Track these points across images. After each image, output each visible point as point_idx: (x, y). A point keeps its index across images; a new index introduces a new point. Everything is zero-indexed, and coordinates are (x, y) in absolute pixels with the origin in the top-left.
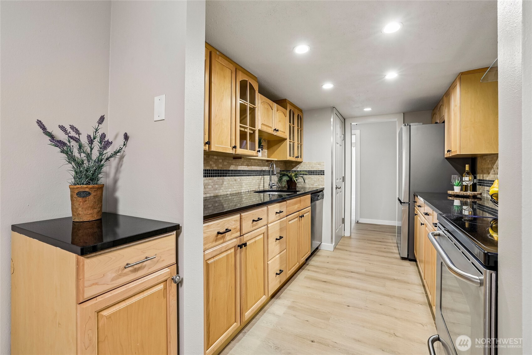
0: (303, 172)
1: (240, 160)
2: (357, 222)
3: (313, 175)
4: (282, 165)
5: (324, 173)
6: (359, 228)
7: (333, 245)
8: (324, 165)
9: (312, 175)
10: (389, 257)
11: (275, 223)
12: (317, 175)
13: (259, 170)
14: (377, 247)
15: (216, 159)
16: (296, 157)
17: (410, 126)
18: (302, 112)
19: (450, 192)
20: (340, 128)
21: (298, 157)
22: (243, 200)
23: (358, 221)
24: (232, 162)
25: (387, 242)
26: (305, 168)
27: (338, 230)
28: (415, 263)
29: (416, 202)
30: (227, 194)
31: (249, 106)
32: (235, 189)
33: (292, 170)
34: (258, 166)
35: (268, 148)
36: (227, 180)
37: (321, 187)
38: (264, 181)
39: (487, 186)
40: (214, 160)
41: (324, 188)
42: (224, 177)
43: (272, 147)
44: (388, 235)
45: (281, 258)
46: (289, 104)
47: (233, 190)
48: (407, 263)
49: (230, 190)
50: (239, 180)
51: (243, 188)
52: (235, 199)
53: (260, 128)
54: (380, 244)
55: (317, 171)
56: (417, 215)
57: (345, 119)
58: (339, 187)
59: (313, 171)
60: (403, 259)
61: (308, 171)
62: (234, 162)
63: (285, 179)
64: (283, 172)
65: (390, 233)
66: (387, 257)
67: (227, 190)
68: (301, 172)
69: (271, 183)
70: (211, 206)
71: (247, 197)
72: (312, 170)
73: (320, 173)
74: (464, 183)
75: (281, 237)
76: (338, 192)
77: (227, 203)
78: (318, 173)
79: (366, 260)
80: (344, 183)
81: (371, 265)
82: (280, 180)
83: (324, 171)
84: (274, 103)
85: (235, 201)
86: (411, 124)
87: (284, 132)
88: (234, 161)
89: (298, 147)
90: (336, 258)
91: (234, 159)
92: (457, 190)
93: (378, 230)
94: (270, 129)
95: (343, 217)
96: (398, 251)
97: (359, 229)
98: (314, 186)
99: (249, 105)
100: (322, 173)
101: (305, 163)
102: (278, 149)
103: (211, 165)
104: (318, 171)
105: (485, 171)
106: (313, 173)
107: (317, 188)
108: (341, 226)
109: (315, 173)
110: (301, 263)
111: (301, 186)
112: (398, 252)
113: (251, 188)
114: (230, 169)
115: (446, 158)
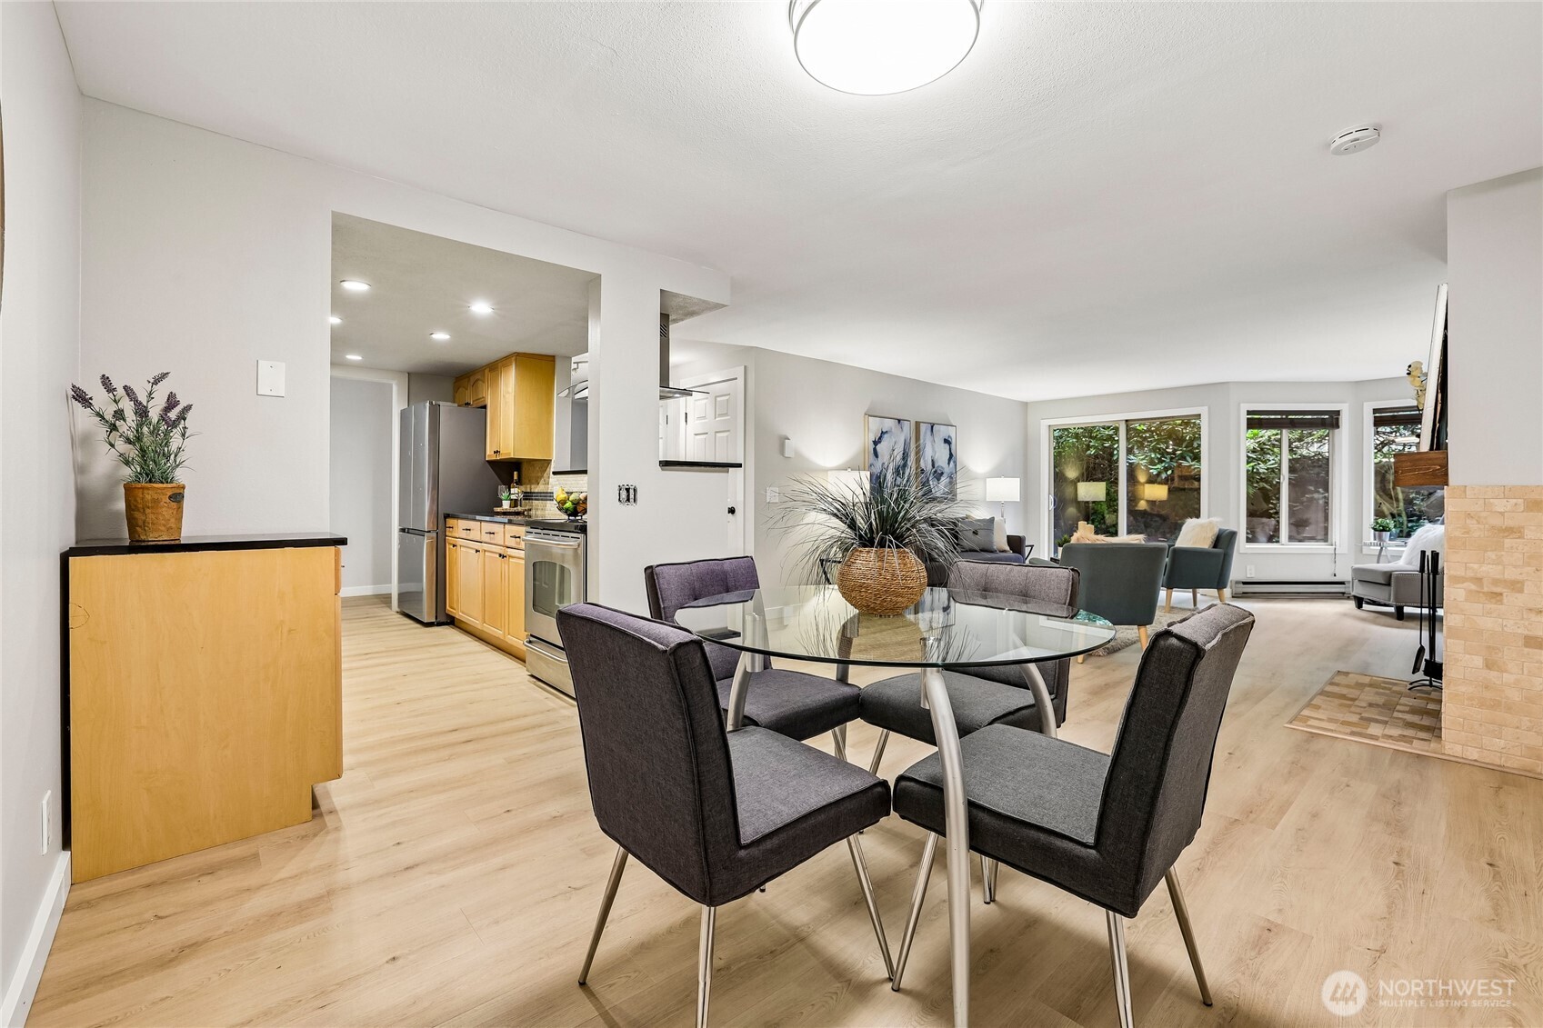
17: (439, 406)
19: (499, 509)
39: (536, 500)
74: (513, 497)
92: (506, 505)
105: (533, 481)
115: (488, 461)
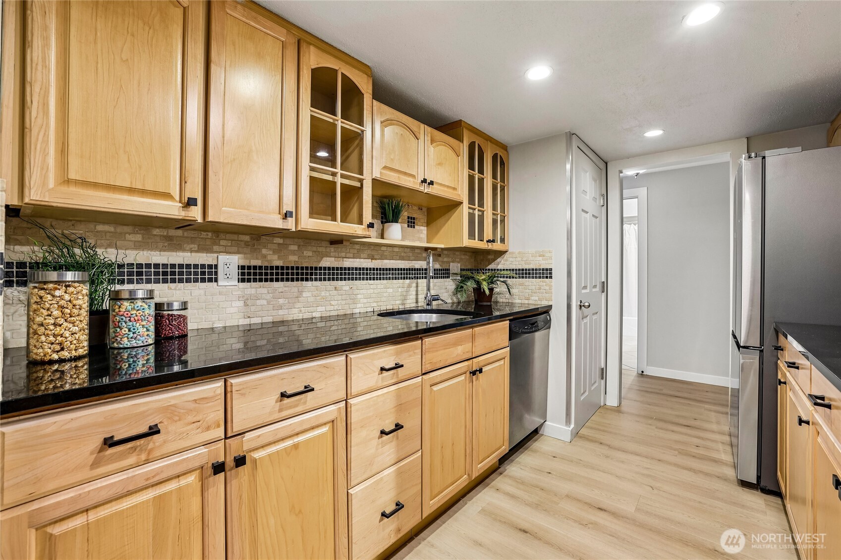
0: (505, 272)
1: (340, 245)
2: (642, 374)
3: (529, 278)
4: (467, 257)
5: (551, 273)
6: (644, 389)
7: (570, 429)
8: (551, 258)
9: (526, 278)
10: (707, 474)
11: (385, 390)
12: (536, 278)
13: (403, 267)
14: (677, 442)
15: (279, 244)
16: (487, 241)
17: (764, 158)
18: (506, 150)
20: (595, 181)
21: (493, 241)
22: (359, 329)
23: (643, 372)
24: (328, 250)
25: (706, 430)
26: (514, 263)
27: (587, 393)
28: (779, 500)
29: (782, 350)
30: (312, 318)
31: (339, 125)
32: (336, 308)
33: (487, 268)
34: (402, 258)
35: (428, 224)
36: (310, 288)
37: (545, 303)
38: (417, 291)
40: (275, 247)
41: (551, 306)
42: (304, 282)
43: (436, 220)
44: (710, 410)
45: (400, 473)
46: (466, 128)
47: (329, 308)
48: (755, 499)
49: (320, 309)
50: (347, 288)
51: (359, 305)
52: (333, 328)
53: (377, 174)
54: (686, 434)
55: (536, 270)
56: (785, 383)
57: (606, 163)
58: (587, 304)
59: (529, 270)
60: (744, 484)
61: (519, 270)
62: (333, 251)
63: (471, 285)
64: (464, 273)
65: (715, 404)
66: (701, 472)
67: (311, 309)
68: (502, 272)
69: (429, 295)
70: (264, 342)
71: (371, 323)
72: (527, 267)
73: (543, 274)
75: (398, 427)
76: (585, 315)
77: (311, 336)
78: (540, 273)
79: (643, 475)
80: (604, 295)
81: (655, 491)
82: (459, 289)
83: (551, 269)
84: (422, 126)
85: (336, 332)
86: (767, 153)
87: (454, 189)
88: (332, 249)
89: (495, 222)
90: (572, 461)
91: (331, 245)
93: (686, 395)
94: (411, 179)
95: (603, 366)
96: (731, 457)
97: (642, 391)
98: (530, 302)
99: (342, 122)
100: (547, 273)
101: (513, 253)
102: (446, 225)
103: (265, 256)
104: (540, 269)
106: (529, 274)
107: (538, 305)
108: (596, 384)
109: (533, 274)
110: (475, 474)
111: (504, 300)
112: (732, 461)
113: (379, 304)
114: (320, 265)
